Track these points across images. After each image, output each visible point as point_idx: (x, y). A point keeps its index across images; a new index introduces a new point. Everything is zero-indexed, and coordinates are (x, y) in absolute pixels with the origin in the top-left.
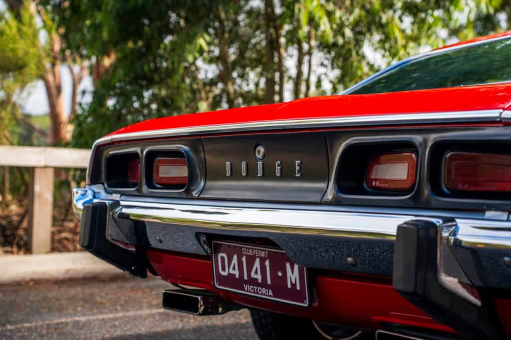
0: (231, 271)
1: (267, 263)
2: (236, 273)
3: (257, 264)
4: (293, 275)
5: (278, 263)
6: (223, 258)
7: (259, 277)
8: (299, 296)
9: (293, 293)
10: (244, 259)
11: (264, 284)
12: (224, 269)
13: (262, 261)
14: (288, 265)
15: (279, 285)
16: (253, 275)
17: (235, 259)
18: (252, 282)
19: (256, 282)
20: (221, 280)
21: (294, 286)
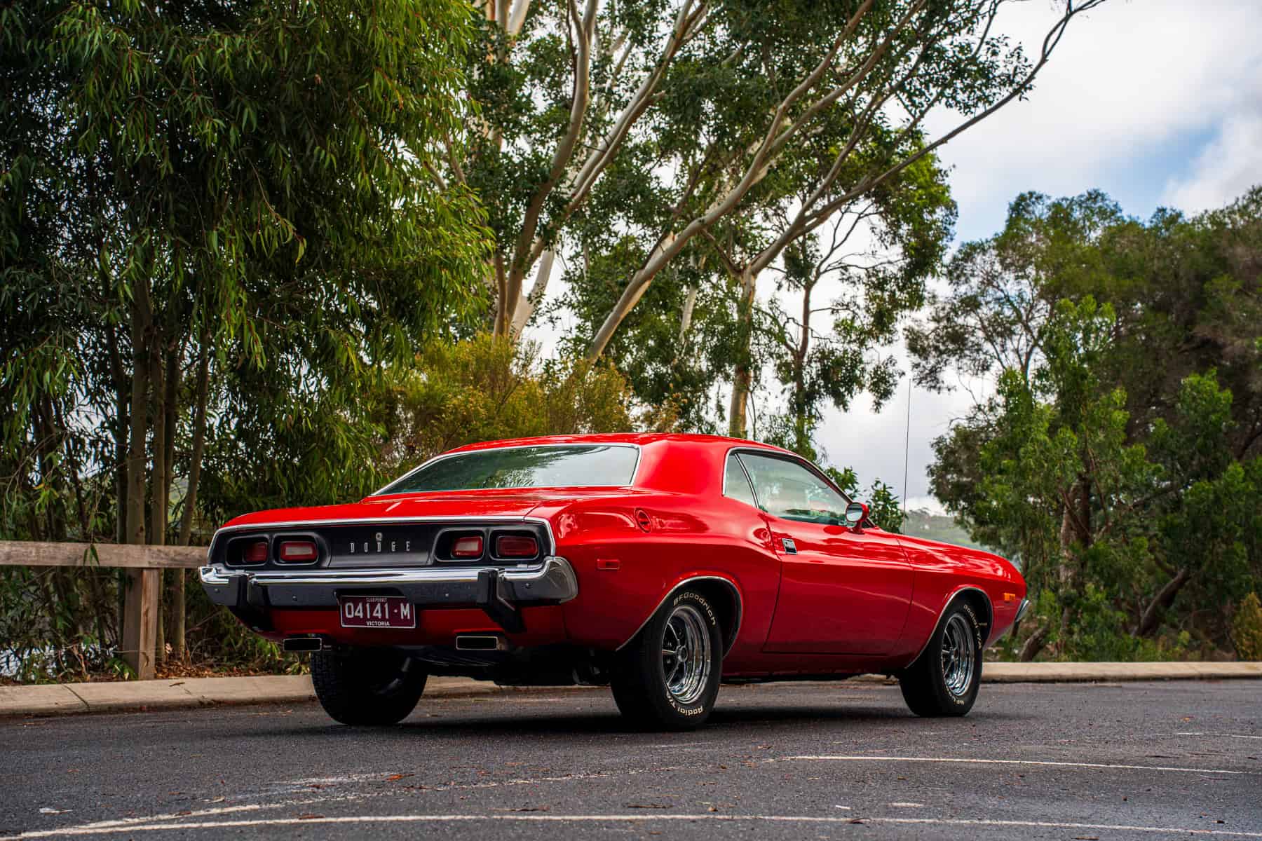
0: (356, 614)
1: (386, 606)
2: (361, 615)
3: (378, 607)
4: (405, 611)
5: (394, 605)
6: (349, 607)
7: (379, 615)
8: (409, 622)
9: (406, 621)
10: (368, 605)
11: (383, 619)
12: (350, 613)
13: (382, 605)
14: (402, 605)
15: (395, 618)
16: (375, 614)
17: (360, 606)
18: (374, 619)
19: (376, 619)
20: (347, 621)
21: (405, 617)
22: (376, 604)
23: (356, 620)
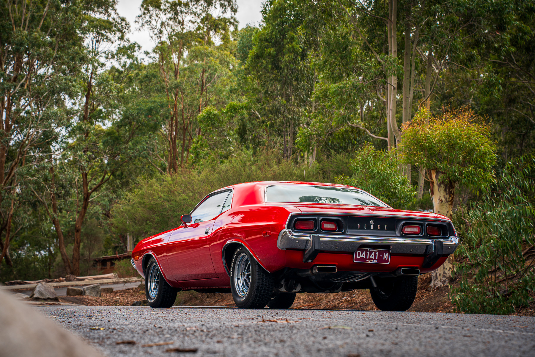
0: (362, 256)
1: (377, 253)
2: (364, 257)
3: (373, 253)
4: (386, 256)
5: (381, 253)
6: (359, 253)
7: (373, 257)
9: (386, 261)
10: (368, 253)
11: (375, 259)
12: (359, 256)
13: (375, 253)
14: (384, 253)
15: (380, 259)
16: (371, 257)
17: (364, 253)
18: (370, 259)
19: (372, 259)
20: (357, 259)
21: (385, 259)
22: (372, 252)
23: (362, 259)
